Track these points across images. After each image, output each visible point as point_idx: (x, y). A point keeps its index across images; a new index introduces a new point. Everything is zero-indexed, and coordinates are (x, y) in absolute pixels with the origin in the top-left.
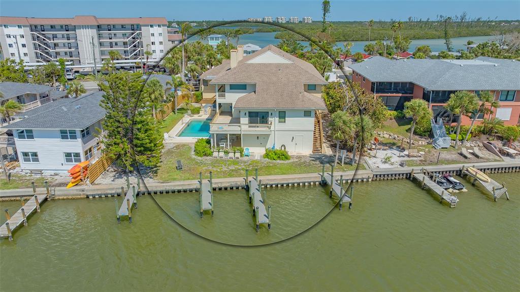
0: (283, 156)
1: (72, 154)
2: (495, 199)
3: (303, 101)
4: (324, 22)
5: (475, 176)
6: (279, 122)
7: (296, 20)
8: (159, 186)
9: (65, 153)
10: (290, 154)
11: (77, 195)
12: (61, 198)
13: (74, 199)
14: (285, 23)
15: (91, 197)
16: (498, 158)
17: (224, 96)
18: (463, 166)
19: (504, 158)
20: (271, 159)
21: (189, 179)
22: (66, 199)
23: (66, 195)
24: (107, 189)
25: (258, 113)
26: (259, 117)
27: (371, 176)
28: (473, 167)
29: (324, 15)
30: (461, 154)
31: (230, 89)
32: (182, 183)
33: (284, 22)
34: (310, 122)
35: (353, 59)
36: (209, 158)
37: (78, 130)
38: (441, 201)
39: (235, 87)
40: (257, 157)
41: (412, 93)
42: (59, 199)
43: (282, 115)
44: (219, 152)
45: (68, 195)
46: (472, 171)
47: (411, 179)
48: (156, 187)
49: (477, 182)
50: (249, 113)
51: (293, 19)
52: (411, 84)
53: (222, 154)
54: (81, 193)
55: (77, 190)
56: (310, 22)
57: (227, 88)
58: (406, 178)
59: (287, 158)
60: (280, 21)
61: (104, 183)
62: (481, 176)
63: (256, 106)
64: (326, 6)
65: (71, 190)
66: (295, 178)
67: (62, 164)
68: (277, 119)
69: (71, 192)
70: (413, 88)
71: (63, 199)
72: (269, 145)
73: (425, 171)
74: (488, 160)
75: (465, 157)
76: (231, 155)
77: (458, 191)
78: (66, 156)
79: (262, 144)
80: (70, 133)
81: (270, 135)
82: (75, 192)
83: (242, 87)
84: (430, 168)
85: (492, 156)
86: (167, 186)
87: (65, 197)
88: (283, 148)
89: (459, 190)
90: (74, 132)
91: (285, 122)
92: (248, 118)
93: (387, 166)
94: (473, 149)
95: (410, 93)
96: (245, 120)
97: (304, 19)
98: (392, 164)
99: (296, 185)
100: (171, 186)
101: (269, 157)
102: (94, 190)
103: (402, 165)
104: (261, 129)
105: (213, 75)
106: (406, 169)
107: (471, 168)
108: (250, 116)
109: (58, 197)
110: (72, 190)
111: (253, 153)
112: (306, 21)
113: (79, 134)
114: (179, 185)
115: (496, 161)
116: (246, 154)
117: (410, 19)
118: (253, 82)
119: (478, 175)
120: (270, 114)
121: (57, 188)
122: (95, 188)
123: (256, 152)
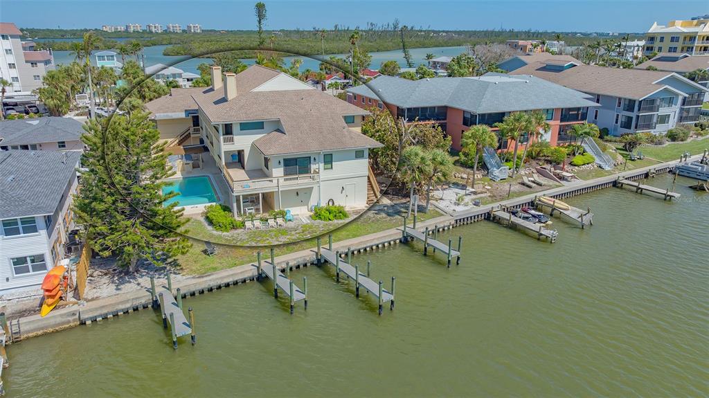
0: (341, 213)
1: (28, 259)
2: (583, 226)
3: (352, 138)
4: (260, 32)
5: (553, 205)
6: (325, 169)
7: (178, 28)
8: (199, 283)
9: (13, 259)
10: (347, 209)
11: (63, 323)
12: (30, 335)
13: (57, 331)
14: (162, 34)
15: (89, 322)
16: (558, 184)
17: (232, 140)
18: (536, 197)
19: (563, 182)
20: (325, 219)
21: (235, 265)
22: (42, 335)
23: (42, 329)
24: (118, 304)
25: (296, 159)
26: (297, 165)
27: (453, 222)
28: (544, 195)
29: (260, 22)
30: (523, 184)
31: (241, 130)
32: (230, 272)
33: (160, 32)
34: (363, 165)
35: (313, 81)
36: (239, 231)
37: (39, 216)
38: (539, 238)
39: (247, 127)
40: (306, 221)
41: (445, 119)
42: (28, 338)
43: (328, 160)
44: (252, 221)
45: (46, 327)
46: (546, 200)
47: (491, 219)
48: (195, 284)
49: (555, 211)
50: (285, 160)
51: (173, 27)
52: (446, 108)
53: (257, 223)
54: (71, 319)
55: (61, 315)
56: (199, 31)
57: (236, 129)
58: (485, 218)
59: (345, 216)
60: (154, 30)
61: (105, 295)
62: (559, 204)
63: (294, 152)
64: (260, 9)
65: (49, 317)
66: (373, 239)
67: (7, 279)
68: (322, 165)
69: (52, 321)
70: (446, 114)
71: (37, 337)
72: (313, 202)
73: (503, 207)
74: (551, 187)
75: (529, 187)
76: (271, 222)
77: (544, 225)
78: (15, 264)
79: (304, 202)
80: (23, 223)
81: (313, 188)
82: (59, 320)
83: (258, 126)
84: (508, 203)
85: (551, 183)
86: (210, 280)
87: (40, 333)
88: (331, 204)
89: (544, 223)
90: (33, 220)
91: (332, 168)
92: (283, 168)
93: (460, 209)
94: (533, 177)
95: (443, 120)
96: (278, 172)
97: (190, 27)
98: (466, 205)
99: (374, 247)
100: (217, 279)
101: (323, 218)
102: (96, 309)
103: (476, 204)
104: (302, 182)
105: (164, 112)
106: (483, 209)
107: (544, 196)
108: (286, 165)
109: (25, 336)
110: (54, 317)
111: (298, 215)
112: (192, 31)
113: (40, 223)
114: (228, 276)
115: (557, 186)
116: (289, 218)
117: (336, 26)
118: (274, 118)
119: (556, 204)
120: (312, 159)
121: (23, 320)
122: (94, 307)
123: (300, 213)
